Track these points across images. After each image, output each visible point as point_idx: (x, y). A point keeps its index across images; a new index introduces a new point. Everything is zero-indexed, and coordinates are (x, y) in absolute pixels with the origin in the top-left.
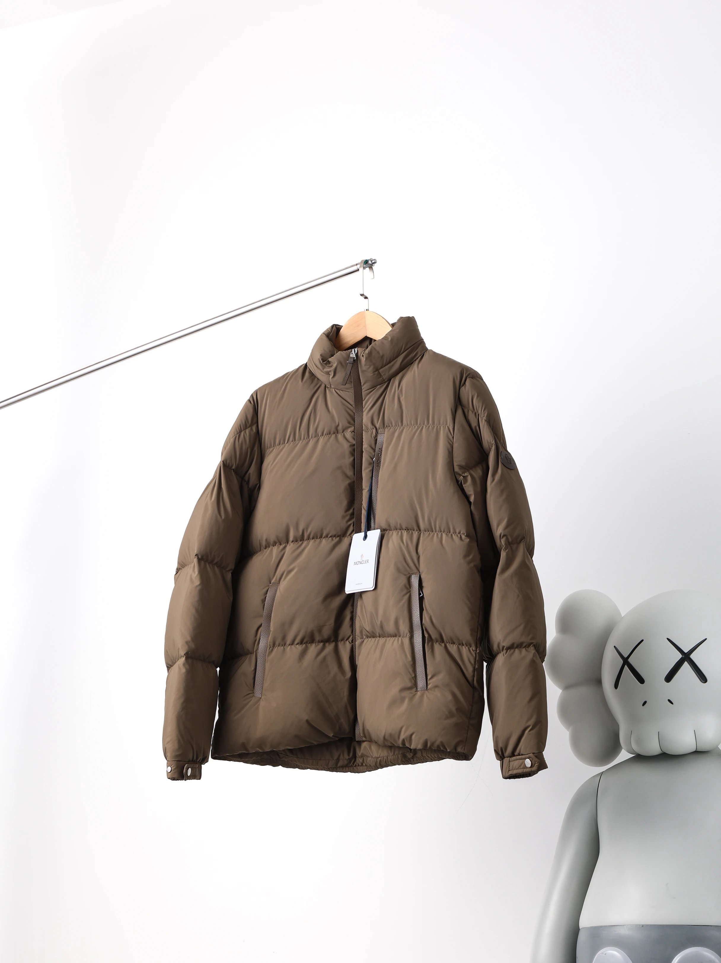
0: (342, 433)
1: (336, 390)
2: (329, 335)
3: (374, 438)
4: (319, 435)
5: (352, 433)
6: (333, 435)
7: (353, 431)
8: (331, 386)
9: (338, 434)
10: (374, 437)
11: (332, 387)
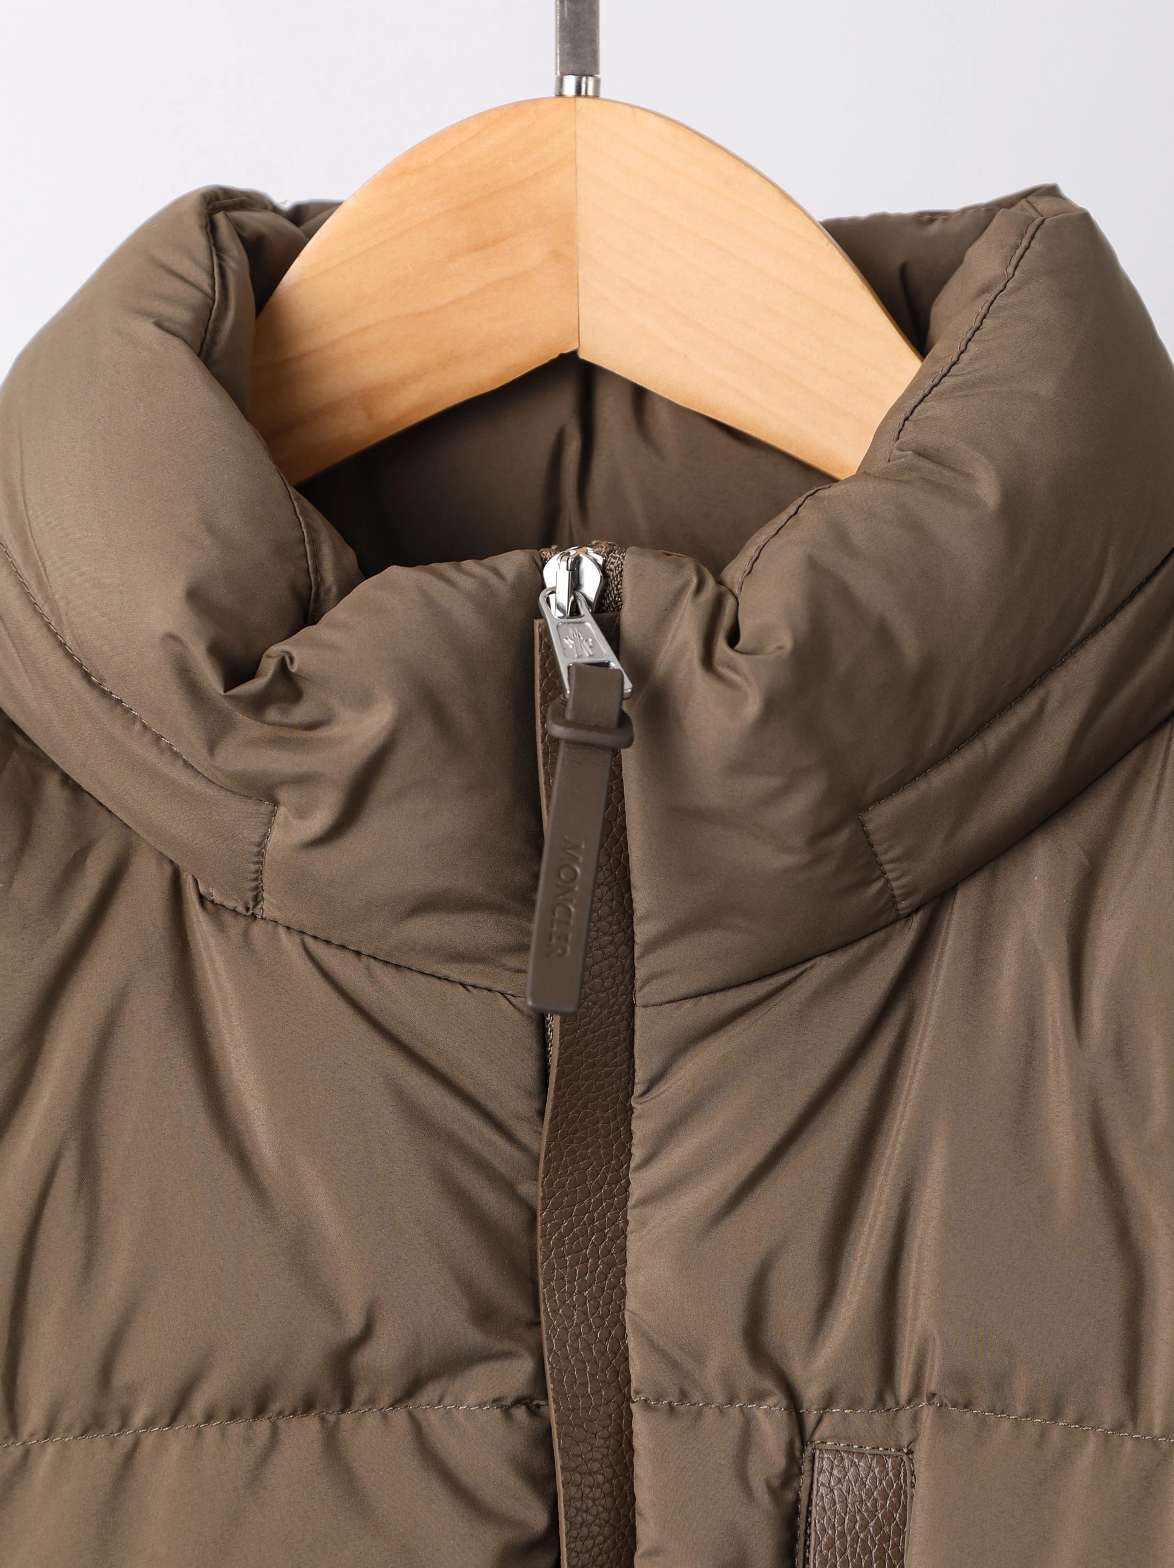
0: (395, 1404)
1: (310, 942)
2: (214, 341)
3: (772, 1492)
4: (138, 1418)
5: (507, 1412)
6: (295, 1421)
7: (518, 1402)
8: (257, 900)
9: (347, 1417)
10: (776, 1483)
11: (269, 908)
